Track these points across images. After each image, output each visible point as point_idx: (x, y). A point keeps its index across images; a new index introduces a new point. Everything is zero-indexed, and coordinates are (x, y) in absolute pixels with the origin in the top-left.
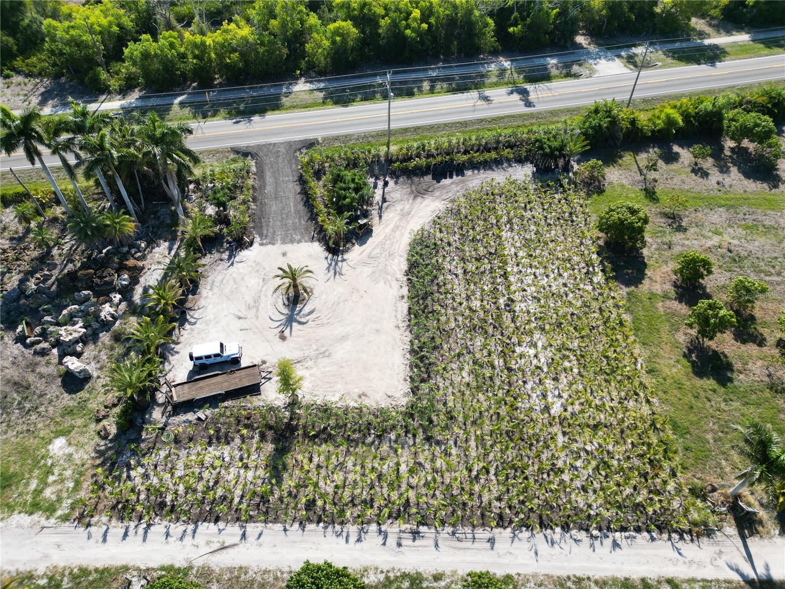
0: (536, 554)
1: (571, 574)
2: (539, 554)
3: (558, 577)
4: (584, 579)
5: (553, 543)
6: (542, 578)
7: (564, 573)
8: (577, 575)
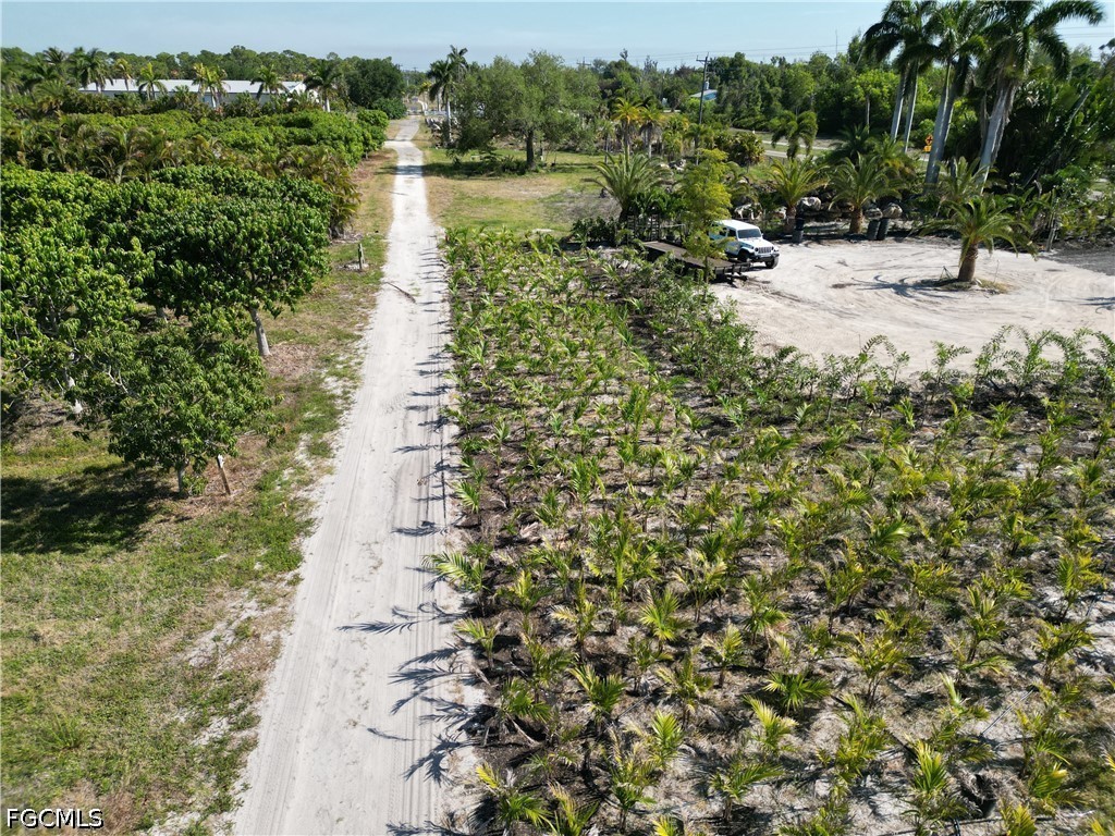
0: (373, 627)
1: (265, 732)
2: (372, 635)
3: (257, 687)
4: (223, 783)
5: (419, 677)
6: (268, 638)
7: (271, 706)
8: (252, 757)
